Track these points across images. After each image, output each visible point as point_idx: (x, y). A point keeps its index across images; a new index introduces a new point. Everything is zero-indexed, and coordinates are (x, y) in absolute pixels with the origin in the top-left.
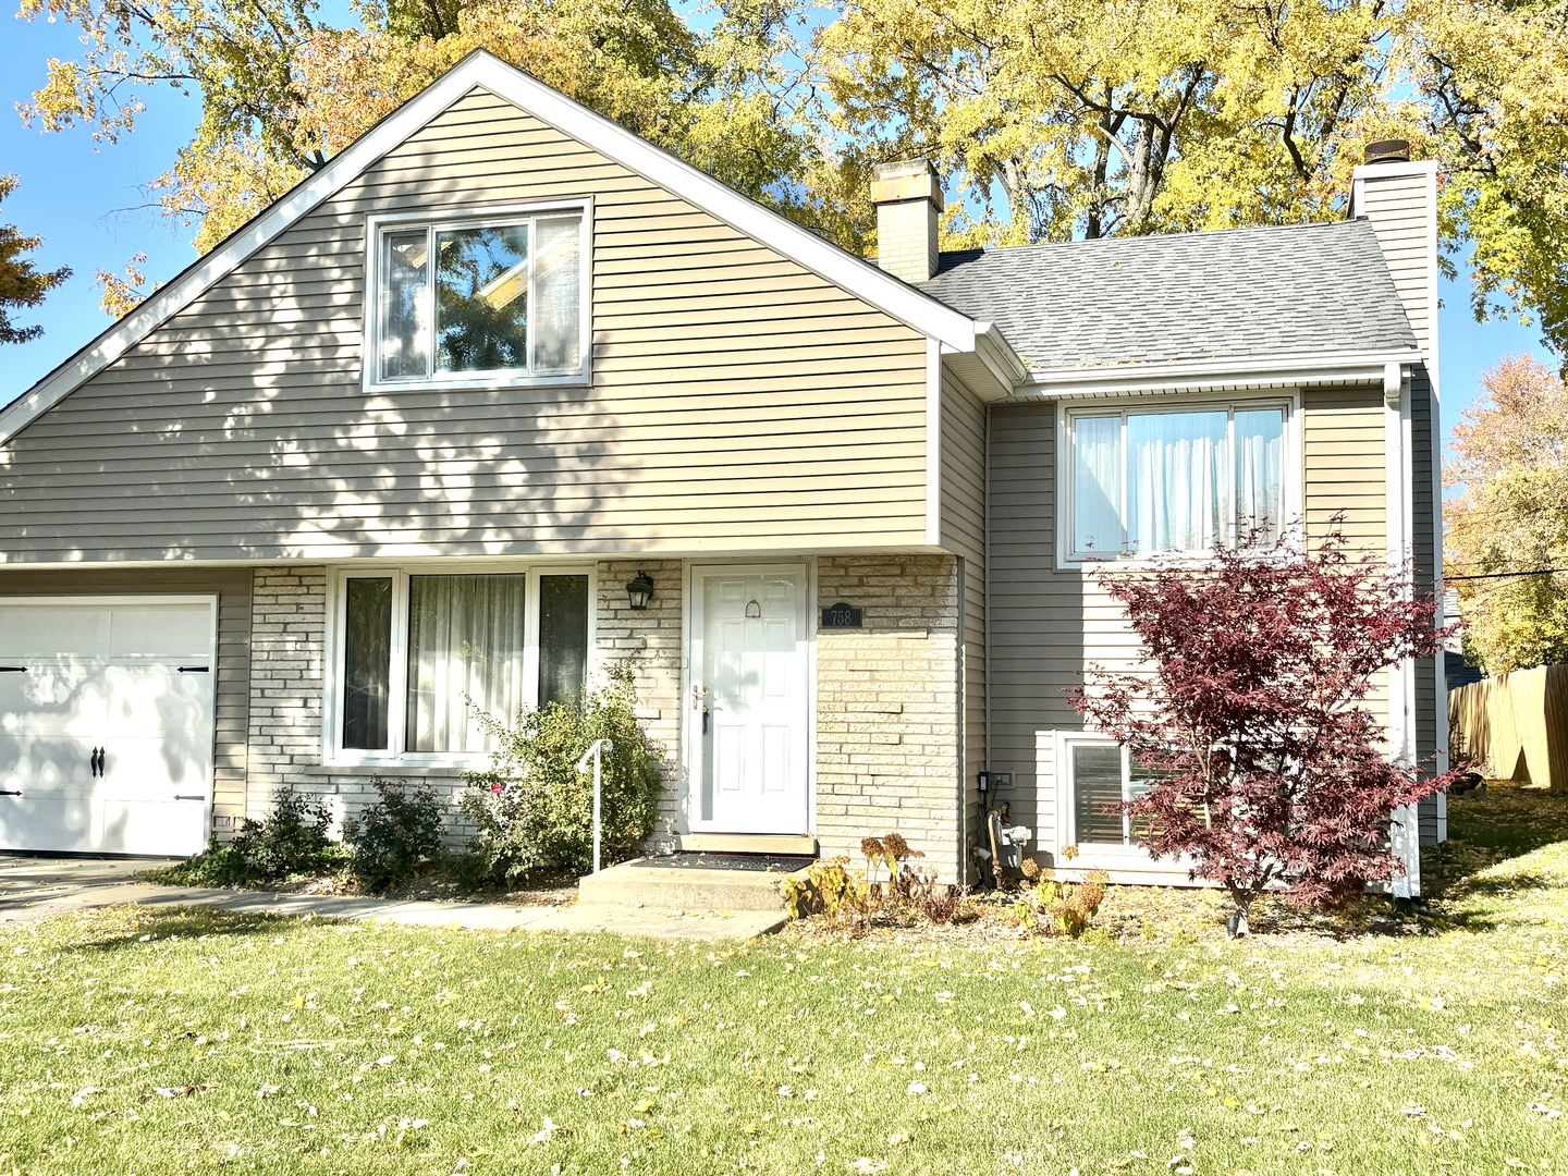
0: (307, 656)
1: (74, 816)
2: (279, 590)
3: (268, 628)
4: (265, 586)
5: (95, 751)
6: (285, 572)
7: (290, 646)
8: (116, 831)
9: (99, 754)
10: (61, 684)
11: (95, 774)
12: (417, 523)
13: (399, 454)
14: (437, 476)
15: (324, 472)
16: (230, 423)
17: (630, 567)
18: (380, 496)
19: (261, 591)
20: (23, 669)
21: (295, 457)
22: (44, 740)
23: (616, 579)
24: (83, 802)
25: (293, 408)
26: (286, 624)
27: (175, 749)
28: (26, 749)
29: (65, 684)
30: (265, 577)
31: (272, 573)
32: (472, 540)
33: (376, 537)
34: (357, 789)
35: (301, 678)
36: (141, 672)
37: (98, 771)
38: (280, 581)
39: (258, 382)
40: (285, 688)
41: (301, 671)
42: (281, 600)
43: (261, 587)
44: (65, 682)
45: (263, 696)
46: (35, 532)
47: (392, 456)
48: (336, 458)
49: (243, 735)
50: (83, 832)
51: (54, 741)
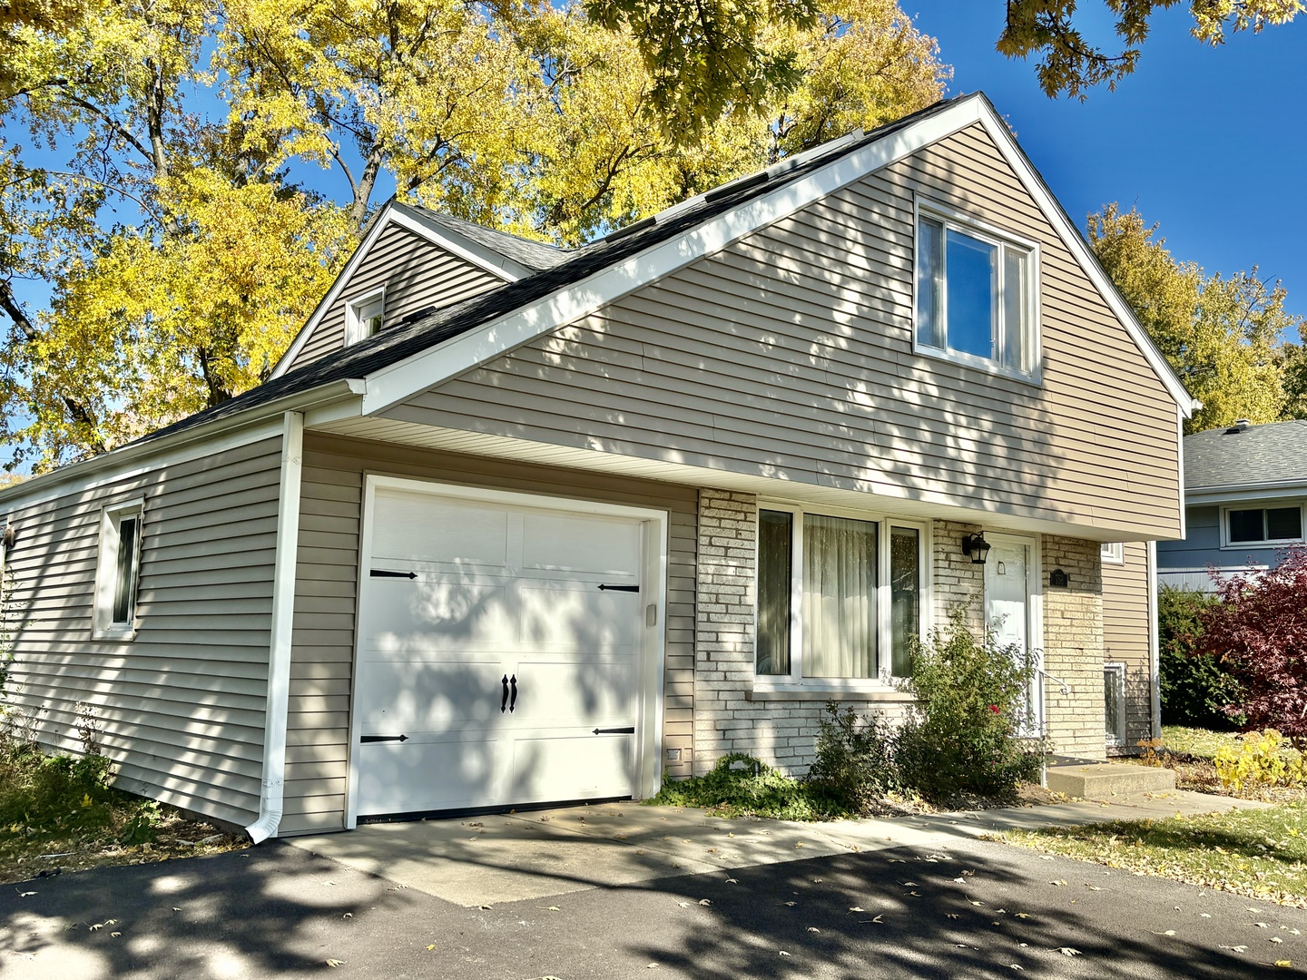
0: (742, 581)
1: (472, 763)
2: (721, 514)
3: (713, 551)
4: (709, 508)
5: (505, 680)
6: (727, 496)
7: (731, 571)
8: (522, 779)
9: (509, 684)
10: (460, 598)
11: (503, 709)
12: (944, 475)
13: (932, 412)
14: (955, 437)
15: (884, 416)
16: (814, 349)
17: (958, 527)
18: (921, 448)
19: (707, 513)
20: (412, 576)
21: (862, 398)
22: (435, 666)
23: (949, 536)
24: (482, 745)
25: (865, 350)
26: (727, 548)
27: (590, 678)
28: (410, 681)
29: (465, 597)
30: (710, 499)
31: (717, 496)
32: (975, 498)
33: (920, 483)
34: (785, 714)
35: (740, 604)
36: (557, 587)
37: (508, 705)
38: (724, 504)
39: (838, 317)
40: (727, 613)
41: (740, 596)
42: (724, 523)
43: (707, 508)
44: (466, 594)
45: (709, 621)
46: (635, 422)
47: (929, 413)
48: (892, 405)
49: (690, 662)
50: (483, 782)
51: (446, 668)
